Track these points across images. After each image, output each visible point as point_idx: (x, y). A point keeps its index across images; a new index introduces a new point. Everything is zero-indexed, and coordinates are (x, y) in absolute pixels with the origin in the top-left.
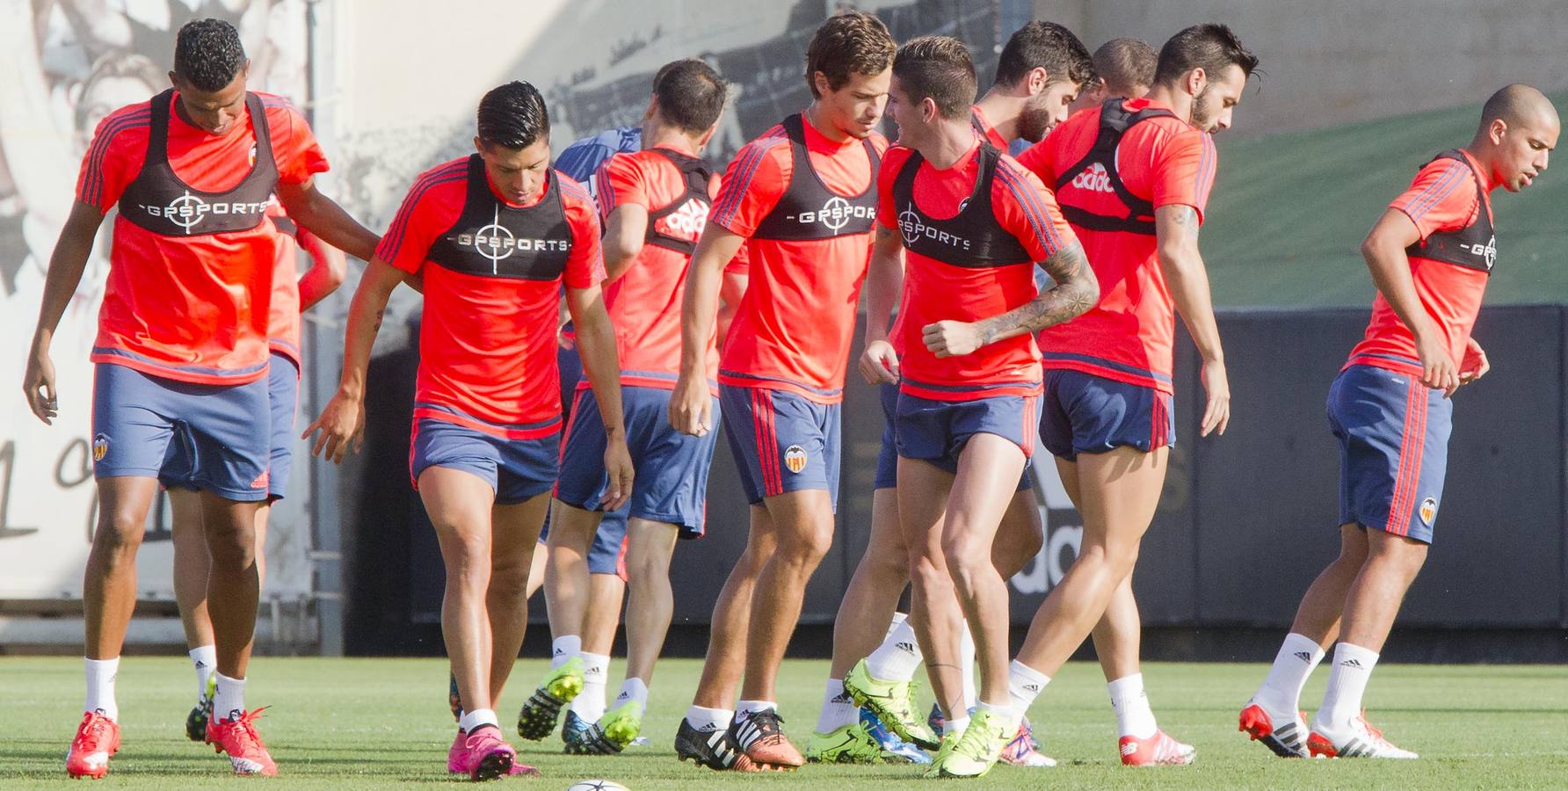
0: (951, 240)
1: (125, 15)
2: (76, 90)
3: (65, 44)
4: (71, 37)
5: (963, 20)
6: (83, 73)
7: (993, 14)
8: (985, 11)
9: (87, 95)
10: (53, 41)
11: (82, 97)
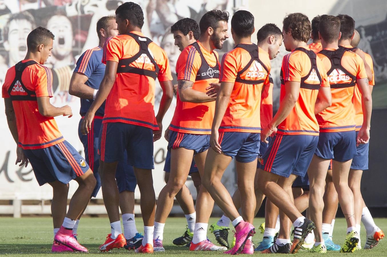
1: (176, 14)
2: (161, 38)
3: (157, 23)
4: (159, 21)
6: (163, 33)
9: (164, 40)
10: (154, 22)
11: (162, 40)
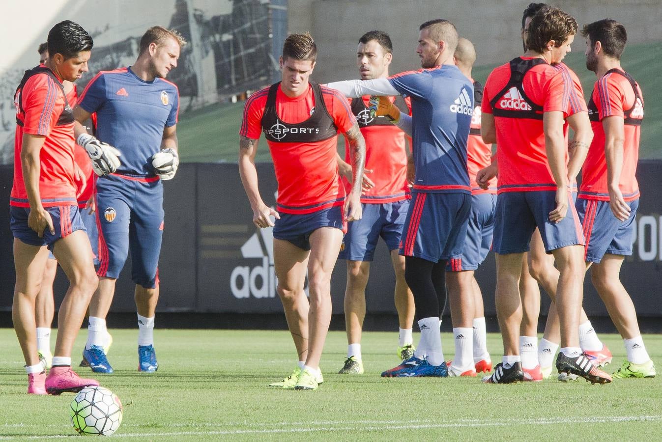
0: (308, 131)
5: (254, 22)
7: (268, 19)
8: (264, 18)
